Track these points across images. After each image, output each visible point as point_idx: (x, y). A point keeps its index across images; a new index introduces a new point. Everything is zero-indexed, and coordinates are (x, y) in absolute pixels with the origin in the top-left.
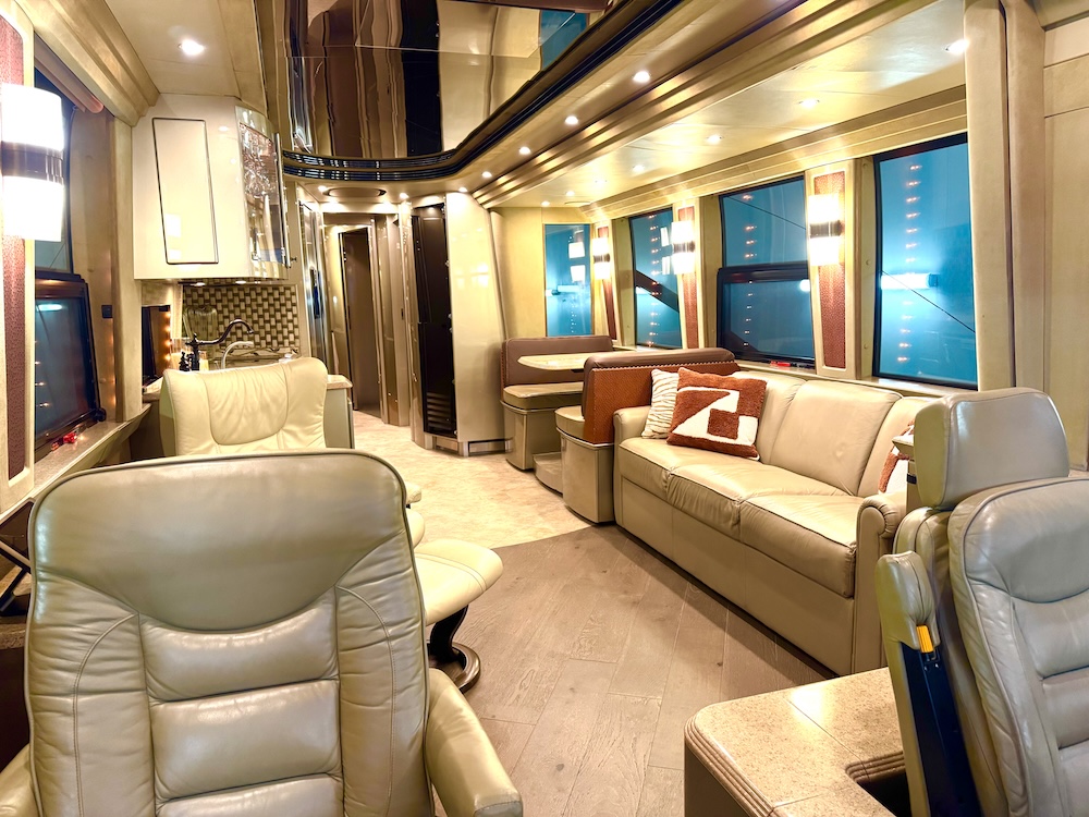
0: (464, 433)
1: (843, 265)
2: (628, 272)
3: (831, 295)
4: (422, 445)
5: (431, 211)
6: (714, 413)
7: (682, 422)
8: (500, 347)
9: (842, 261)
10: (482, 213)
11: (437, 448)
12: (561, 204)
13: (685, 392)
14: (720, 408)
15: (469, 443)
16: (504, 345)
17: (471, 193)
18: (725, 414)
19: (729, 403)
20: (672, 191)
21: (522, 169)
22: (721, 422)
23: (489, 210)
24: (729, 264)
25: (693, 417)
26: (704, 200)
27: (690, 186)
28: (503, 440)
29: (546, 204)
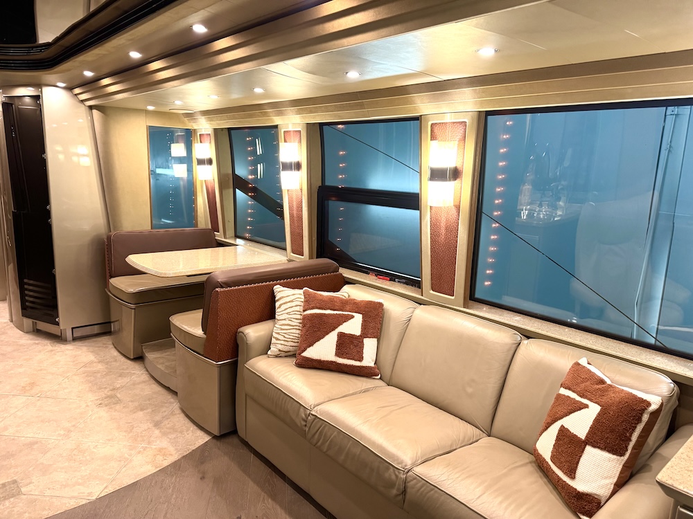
0: (67, 318)
1: (458, 208)
2: (228, 175)
3: (443, 231)
4: (20, 327)
5: (27, 100)
6: (342, 336)
7: (311, 345)
8: (105, 237)
9: (457, 204)
10: (83, 110)
11: (38, 332)
12: (166, 109)
13: (312, 315)
14: (347, 332)
15: (73, 328)
16: (109, 238)
17: (70, 89)
18: (352, 337)
19: (353, 326)
20: (280, 114)
21: (130, 73)
22: (348, 345)
23: (91, 107)
24: (328, 183)
25: (322, 340)
26: (310, 126)
27: (299, 112)
28: (110, 322)
29: (150, 108)
